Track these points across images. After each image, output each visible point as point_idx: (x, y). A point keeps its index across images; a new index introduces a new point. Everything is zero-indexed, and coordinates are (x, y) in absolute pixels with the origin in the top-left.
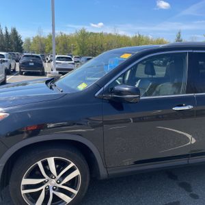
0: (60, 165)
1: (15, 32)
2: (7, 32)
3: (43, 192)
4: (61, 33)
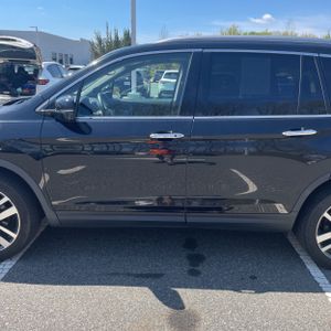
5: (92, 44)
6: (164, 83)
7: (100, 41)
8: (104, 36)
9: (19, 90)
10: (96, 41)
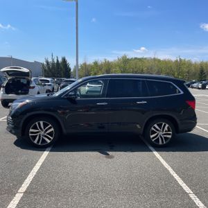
0: (45, 125)
1: (64, 60)
2: (58, 61)
3: (38, 137)
4: (105, 60)
5: (43, 65)
6: (89, 86)
7: (47, 62)
8: (50, 60)
9: (20, 91)
10: (45, 63)
